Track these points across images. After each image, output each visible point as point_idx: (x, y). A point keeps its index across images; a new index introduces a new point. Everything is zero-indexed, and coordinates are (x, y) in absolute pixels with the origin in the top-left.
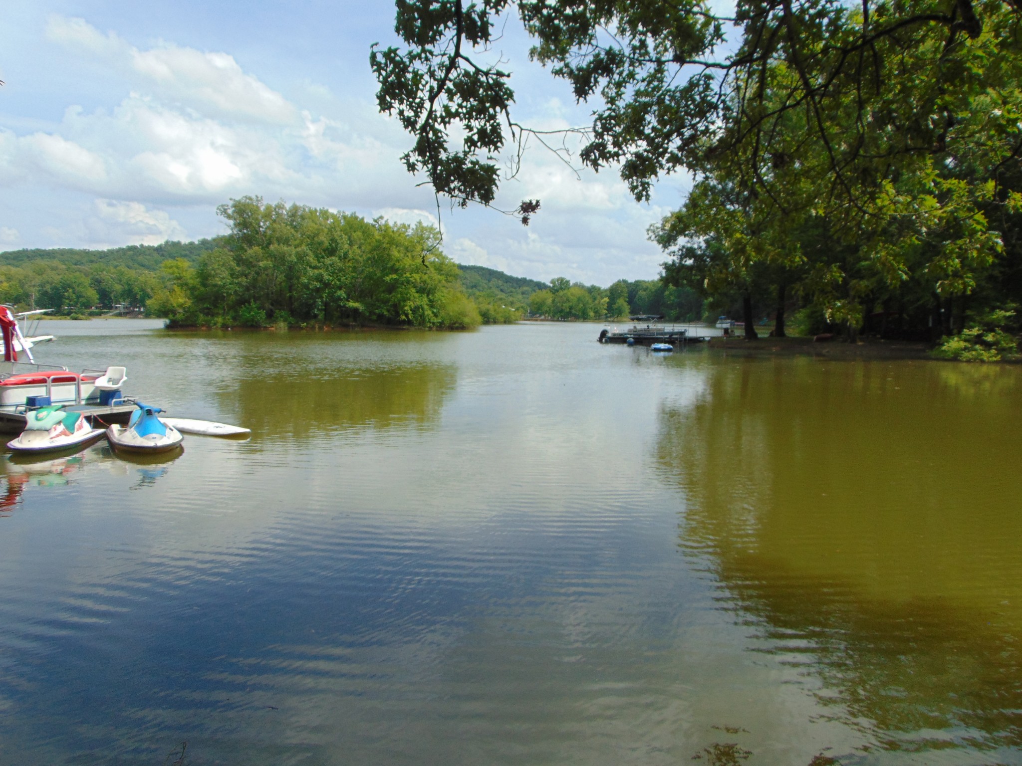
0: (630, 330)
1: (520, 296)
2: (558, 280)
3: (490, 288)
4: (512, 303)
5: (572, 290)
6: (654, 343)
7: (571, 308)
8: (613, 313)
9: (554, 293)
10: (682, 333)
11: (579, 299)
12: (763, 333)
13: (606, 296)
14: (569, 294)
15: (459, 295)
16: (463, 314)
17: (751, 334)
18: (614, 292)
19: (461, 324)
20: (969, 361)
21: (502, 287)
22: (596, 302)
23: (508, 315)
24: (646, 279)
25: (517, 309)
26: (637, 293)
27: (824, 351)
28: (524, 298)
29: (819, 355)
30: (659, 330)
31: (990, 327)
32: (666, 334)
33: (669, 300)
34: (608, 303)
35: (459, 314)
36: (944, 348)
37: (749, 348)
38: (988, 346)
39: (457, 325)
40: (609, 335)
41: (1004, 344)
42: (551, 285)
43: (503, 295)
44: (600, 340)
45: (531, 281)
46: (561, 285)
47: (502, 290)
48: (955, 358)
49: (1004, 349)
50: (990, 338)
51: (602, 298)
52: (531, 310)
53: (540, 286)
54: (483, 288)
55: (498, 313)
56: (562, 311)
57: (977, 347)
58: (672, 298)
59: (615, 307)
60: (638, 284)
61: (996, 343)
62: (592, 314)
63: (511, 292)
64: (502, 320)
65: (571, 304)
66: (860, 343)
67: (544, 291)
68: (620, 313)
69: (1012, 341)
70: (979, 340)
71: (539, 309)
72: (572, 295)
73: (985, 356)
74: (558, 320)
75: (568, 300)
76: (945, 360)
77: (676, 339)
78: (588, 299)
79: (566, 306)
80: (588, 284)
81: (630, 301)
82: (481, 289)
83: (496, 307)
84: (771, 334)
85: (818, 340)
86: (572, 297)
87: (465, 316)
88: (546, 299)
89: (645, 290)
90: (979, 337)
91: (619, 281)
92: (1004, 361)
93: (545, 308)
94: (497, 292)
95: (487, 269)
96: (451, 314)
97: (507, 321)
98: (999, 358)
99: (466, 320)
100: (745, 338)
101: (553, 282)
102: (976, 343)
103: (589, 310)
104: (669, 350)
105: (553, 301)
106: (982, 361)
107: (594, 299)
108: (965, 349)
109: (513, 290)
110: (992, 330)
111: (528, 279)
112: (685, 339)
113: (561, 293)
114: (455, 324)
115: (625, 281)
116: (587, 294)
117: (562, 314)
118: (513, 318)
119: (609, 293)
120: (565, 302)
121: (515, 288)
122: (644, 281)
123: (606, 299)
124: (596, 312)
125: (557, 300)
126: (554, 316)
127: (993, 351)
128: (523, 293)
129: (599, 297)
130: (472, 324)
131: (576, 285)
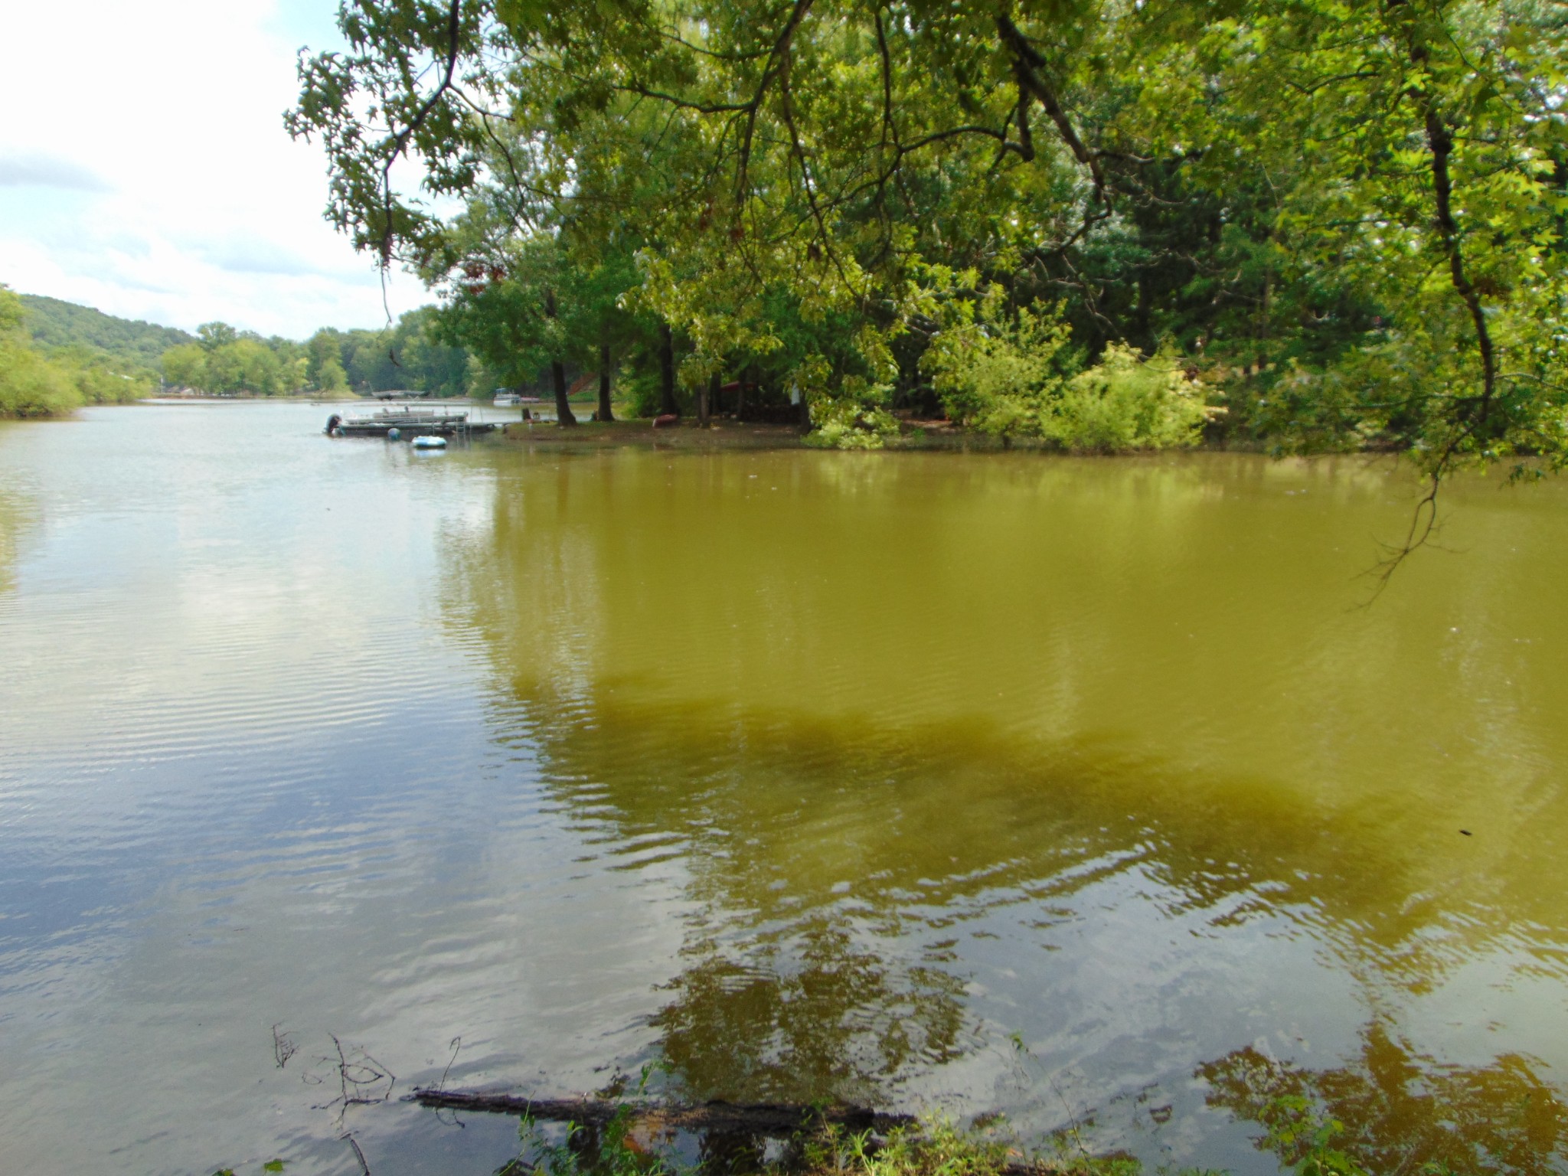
0: (377, 415)
1: (138, 354)
2: (212, 326)
3: (73, 338)
4: (126, 367)
5: (243, 346)
6: (417, 435)
7: (243, 376)
8: (317, 385)
9: (207, 350)
10: (461, 419)
11: (256, 361)
12: (583, 415)
13: (303, 356)
14: (237, 351)
15: (29, 353)
16: (42, 388)
17: (566, 418)
18: (319, 348)
19: (41, 406)
20: (849, 449)
21: (99, 337)
22: (288, 366)
23: (123, 388)
24: (369, 328)
25: (140, 379)
26: (354, 349)
27: (672, 441)
28: (145, 357)
29: (662, 446)
30: (425, 413)
31: (869, 405)
32: (436, 420)
33: (411, 361)
34: (308, 367)
35: (35, 389)
36: (821, 433)
37: (567, 439)
38: (869, 429)
39: (31, 409)
40: (344, 423)
41: (885, 427)
42: (200, 336)
43: (102, 352)
44: (329, 432)
45: (157, 327)
46: (218, 338)
47: (99, 343)
48: (834, 447)
49: (884, 433)
50: (870, 419)
51: (297, 359)
52: (166, 379)
53: (175, 337)
54: (60, 339)
55: (103, 386)
56: (226, 381)
57: (857, 430)
58: (415, 359)
59: (321, 373)
60: (355, 335)
61: (877, 426)
62: (281, 386)
63: (119, 346)
64: (114, 397)
65: (241, 369)
66: (715, 428)
67: (189, 347)
68: (331, 384)
69: (893, 423)
70: (858, 422)
71: (181, 377)
72: (242, 353)
73: (868, 441)
74: (219, 397)
75: (236, 362)
76: (820, 448)
77: (454, 428)
78: (273, 360)
79: (234, 373)
80: (266, 334)
81: (346, 364)
82: (55, 339)
83: (98, 374)
84: (594, 417)
85: (660, 424)
86: (242, 357)
87: (47, 391)
88: (193, 360)
89: (368, 347)
90: (859, 417)
91: (322, 330)
92: (887, 448)
93: (193, 376)
94: (89, 346)
95: (63, 303)
96: (18, 388)
97: (124, 399)
98: (880, 444)
99: (52, 400)
100: (559, 425)
101: (202, 329)
102: (855, 426)
103: (275, 380)
104: (441, 447)
105: (209, 363)
106: (864, 449)
107: (284, 361)
108: (845, 434)
109: (123, 343)
110: (871, 409)
111: (149, 322)
112: (468, 428)
113: (222, 350)
114: (28, 406)
115: (333, 331)
116: (268, 351)
117: (228, 386)
118: (137, 393)
119: (308, 352)
120: (231, 366)
121: (126, 339)
122: (365, 331)
123: (305, 361)
124: (289, 382)
125: (214, 362)
126: (212, 391)
127: (875, 436)
128: (142, 349)
129: (291, 358)
130: (66, 407)
131: (245, 335)
